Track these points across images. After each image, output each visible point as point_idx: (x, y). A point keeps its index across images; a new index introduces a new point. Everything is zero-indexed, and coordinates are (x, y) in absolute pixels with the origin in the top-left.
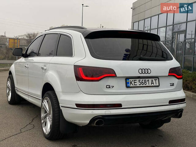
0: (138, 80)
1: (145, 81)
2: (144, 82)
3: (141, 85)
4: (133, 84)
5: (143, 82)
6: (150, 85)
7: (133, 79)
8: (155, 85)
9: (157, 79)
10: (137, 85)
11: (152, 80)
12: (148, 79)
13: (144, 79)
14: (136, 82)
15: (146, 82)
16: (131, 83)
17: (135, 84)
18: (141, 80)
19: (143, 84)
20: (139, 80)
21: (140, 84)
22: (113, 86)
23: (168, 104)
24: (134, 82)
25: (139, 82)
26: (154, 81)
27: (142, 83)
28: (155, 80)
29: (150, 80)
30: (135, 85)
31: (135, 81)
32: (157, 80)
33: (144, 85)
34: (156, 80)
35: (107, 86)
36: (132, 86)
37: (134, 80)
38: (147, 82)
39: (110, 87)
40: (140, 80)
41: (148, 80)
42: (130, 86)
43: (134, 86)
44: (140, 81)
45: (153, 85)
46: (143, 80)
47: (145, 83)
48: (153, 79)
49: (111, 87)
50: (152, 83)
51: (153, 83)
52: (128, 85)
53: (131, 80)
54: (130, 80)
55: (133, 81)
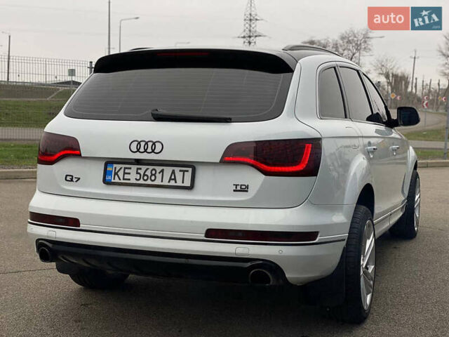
0: (134, 168)
1: (154, 172)
2: (149, 175)
3: (141, 182)
4: (121, 178)
5: (148, 173)
6: (166, 183)
7: (124, 166)
8: (179, 183)
9: (190, 170)
10: (129, 180)
11: (173, 172)
12: (161, 168)
13: (151, 168)
14: (129, 174)
15: (155, 175)
16: (116, 174)
17: (126, 176)
18: (144, 168)
19: (146, 178)
20: (138, 169)
21: (138, 178)
22: (79, 179)
23: (202, 236)
24: (125, 173)
25: (137, 173)
26: (179, 175)
27: (144, 175)
28: (180, 171)
29: (168, 171)
30: (124, 179)
31: (127, 171)
32: (187, 171)
33: (149, 182)
34: (184, 171)
35: (67, 176)
36: (117, 180)
37: (125, 168)
38: (157, 175)
39: (72, 180)
40: (140, 169)
41: (162, 171)
42: (113, 181)
43: (122, 181)
44: (139, 171)
45: (172, 183)
46: (148, 169)
47: (153, 177)
48: (177, 169)
49: (75, 180)
50: (170, 179)
51: (175, 179)
52: (108, 178)
53: (118, 166)
54: (115, 166)
55: (122, 170)
